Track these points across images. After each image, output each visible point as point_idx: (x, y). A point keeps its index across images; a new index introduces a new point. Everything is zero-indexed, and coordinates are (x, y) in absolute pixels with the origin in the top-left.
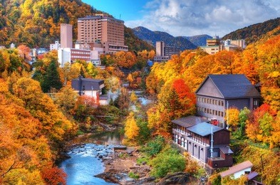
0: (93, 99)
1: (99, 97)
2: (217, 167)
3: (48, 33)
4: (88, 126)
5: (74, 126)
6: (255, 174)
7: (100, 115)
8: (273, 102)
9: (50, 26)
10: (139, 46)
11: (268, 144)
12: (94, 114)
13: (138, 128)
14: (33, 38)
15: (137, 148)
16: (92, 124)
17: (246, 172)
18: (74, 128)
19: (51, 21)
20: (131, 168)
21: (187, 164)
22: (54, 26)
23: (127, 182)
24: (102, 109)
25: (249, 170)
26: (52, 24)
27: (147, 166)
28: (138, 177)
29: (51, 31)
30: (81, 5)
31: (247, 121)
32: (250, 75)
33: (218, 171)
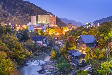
0: (40, 44)
1: (43, 43)
2: (80, 67)
3: (27, 19)
4: (38, 53)
5: (31, 54)
6: (92, 69)
7: (43, 49)
8: (102, 44)
9: (28, 17)
10: (63, 25)
11: (98, 59)
12: (41, 49)
13: (55, 54)
14: (20, 21)
15: (54, 61)
16: (39, 53)
17: (89, 68)
18: (32, 55)
19: (28, 15)
20: (50, 69)
21: (71, 66)
22: (29, 17)
23: (47, 73)
24: (44, 47)
25: (90, 67)
26: (28, 16)
27: (56, 68)
28: (52, 72)
29: (28, 18)
30: (40, 10)
31: (92, 51)
32: (95, 35)
33: (80, 68)
